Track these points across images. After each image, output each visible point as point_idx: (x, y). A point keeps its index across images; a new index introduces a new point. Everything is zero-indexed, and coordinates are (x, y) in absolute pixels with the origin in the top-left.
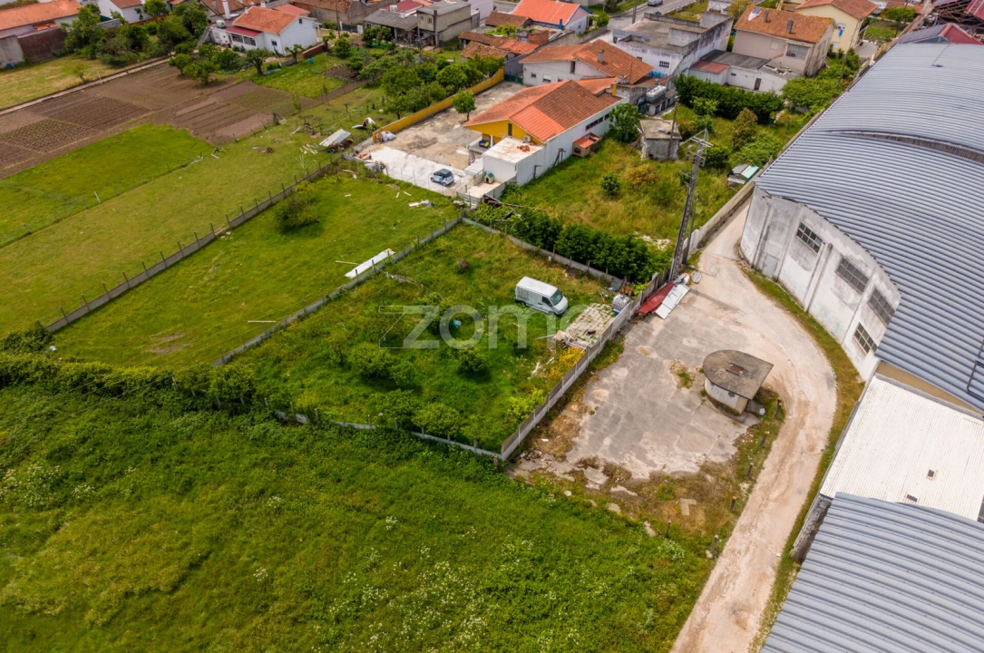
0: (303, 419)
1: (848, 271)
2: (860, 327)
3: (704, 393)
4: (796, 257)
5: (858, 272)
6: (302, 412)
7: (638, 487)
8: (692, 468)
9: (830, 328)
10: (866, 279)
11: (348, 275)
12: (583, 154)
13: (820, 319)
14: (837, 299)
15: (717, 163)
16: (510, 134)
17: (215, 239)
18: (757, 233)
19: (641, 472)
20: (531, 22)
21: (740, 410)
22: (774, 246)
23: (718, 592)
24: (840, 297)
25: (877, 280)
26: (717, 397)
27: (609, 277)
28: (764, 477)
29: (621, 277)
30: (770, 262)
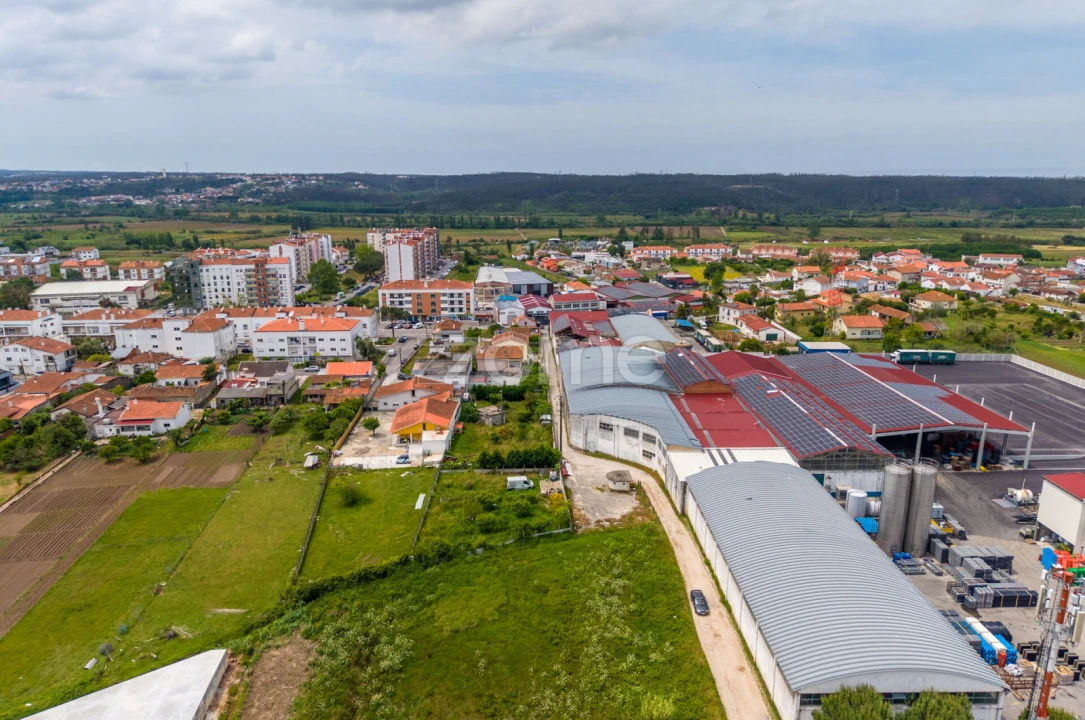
0: (480, 551)
1: (630, 432)
2: (644, 451)
3: (612, 491)
4: (603, 437)
5: (633, 431)
6: (480, 546)
7: (620, 520)
8: (632, 510)
9: (631, 459)
10: (637, 432)
11: (417, 508)
12: (461, 432)
13: (625, 458)
14: (629, 446)
15: (526, 419)
16: (424, 429)
17: (315, 523)
18: (581, 435)
19: (618, 517)
20: (344, 377)
21: (628, 489)
22: (591, 437)
23: (670, 532)
24: (630, 444)
25: (642, 429)
26: (618, 488)
27: (537, 470)
28: (653, 503)
29: (543, 467)
30: (591, 445)
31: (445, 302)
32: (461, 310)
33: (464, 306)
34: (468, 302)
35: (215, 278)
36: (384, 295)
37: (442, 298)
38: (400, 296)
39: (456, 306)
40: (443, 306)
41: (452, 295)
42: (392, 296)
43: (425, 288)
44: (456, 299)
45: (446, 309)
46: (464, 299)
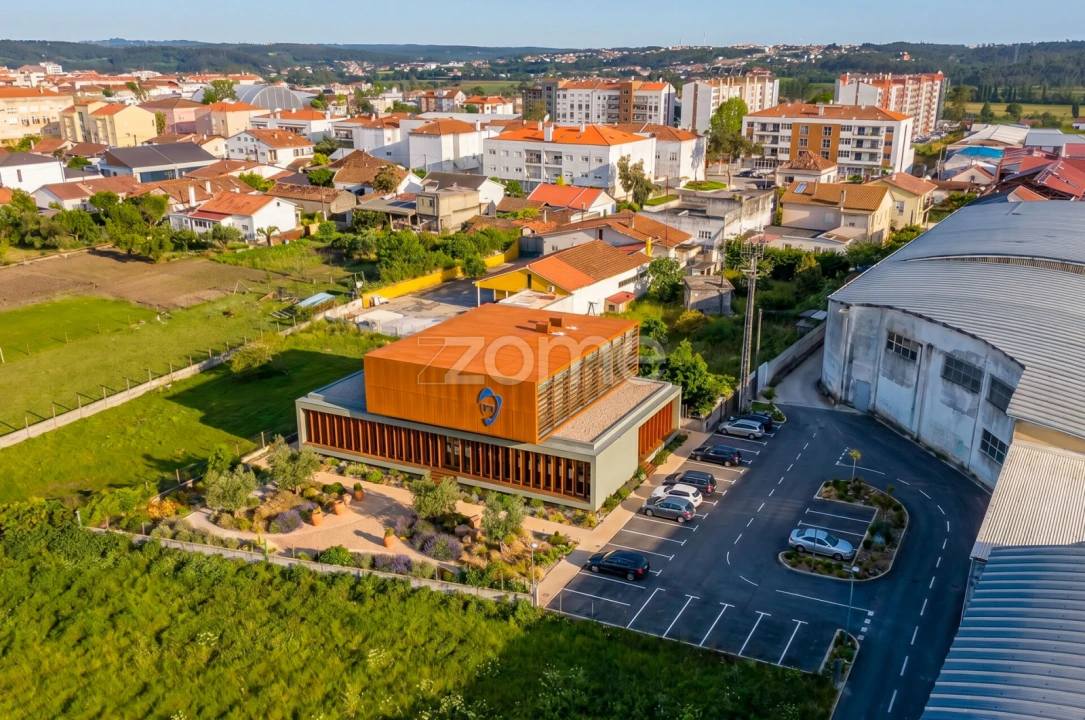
1: (957, 371)
2: (986, 435)
4: (891, 375)
5: (969, 368)
10: (979, 372)
13: (935, 444)
14: (951, 410)
16: (529, 287)
22: (862, 369)
24: (953, 406)
25: (990, 365)
30: (861, 391)
31: (848, 141)
32: (873, 156)
33: (881, 150)
34: (889, 143)
35: (572, 106)
36: (751, 124)
37: (844, 135)
38: (776, 127)
39: (866, 148)
40: (842, 147)
41: (861, 130)
42: (764, 126)
43: (821, 117)
44: (868, 137)
45: (846, 154)
46: (882, 137)
